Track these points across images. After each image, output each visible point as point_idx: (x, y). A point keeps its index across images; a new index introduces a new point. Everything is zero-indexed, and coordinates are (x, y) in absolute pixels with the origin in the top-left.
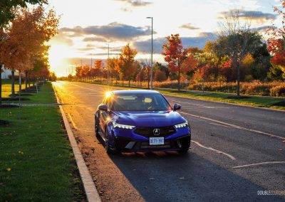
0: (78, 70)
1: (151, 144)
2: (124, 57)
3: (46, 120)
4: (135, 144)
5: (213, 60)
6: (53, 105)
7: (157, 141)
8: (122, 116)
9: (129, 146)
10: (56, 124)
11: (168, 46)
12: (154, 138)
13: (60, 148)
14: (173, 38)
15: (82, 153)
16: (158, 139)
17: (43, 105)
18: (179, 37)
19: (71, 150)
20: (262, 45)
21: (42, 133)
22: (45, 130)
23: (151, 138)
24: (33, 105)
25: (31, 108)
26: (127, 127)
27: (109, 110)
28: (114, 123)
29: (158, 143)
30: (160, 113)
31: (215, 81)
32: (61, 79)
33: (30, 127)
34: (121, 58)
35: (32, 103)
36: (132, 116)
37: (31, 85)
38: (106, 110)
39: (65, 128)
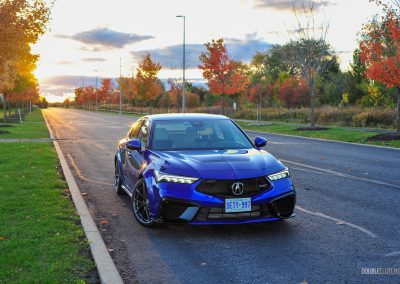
0: (78, 92)
1: (227, 211)
2: (144, 73)
3: (33, 164)
4: (199, 211)
5: (264, 78)
6: (44, 141)
7: (238, 205)
8: (171, 159)
9: (188, 214)
10: (50, 171)
11: (207, 56)
12: (233, 200)
13: (58, 218)
14: (214, 45)
15: (98, 227)
16: (240, 201)
17: (29, 140)
18: (223, 44)
19: (79, 222)
20: (330, 58)
21: (25, 188)
22: (32, 182)
23: (227, 201)
24: (14, 141)
25: (11, 145)
26: (183, 180)
27: (143, 149)
28: (157, 173)
29: (240, 209)
30: (230, 153)
31: (270, 106)
32: (55, 105)
33: (7, 176)
34: (139, 75)
35: (12, 138)
36: (189, 159)
37: (13, 113)
38: (139, 149)
39: (64, 179)
